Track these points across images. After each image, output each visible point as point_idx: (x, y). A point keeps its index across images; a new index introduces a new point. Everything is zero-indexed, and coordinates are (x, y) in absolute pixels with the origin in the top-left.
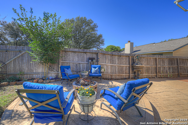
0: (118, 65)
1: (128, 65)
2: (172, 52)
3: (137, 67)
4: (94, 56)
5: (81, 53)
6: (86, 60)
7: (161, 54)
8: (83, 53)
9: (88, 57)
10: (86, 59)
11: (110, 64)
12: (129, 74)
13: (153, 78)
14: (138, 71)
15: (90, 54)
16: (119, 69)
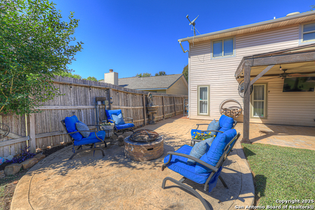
0: (133, 107)
1: (142, 107)
2: (165, 90)
3: (153, 108)
4: (104, 94)
5: (80, 87)
6: (90, 103)
7: (155, 91)
8: (83, 88)
9: (94, 95)
10: (89, 100)
11: (125, 107)
12: (144, 118)
13: (170, 118)
14: (153, 113)
15: (96, 89)
16: (134, 113)
